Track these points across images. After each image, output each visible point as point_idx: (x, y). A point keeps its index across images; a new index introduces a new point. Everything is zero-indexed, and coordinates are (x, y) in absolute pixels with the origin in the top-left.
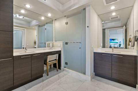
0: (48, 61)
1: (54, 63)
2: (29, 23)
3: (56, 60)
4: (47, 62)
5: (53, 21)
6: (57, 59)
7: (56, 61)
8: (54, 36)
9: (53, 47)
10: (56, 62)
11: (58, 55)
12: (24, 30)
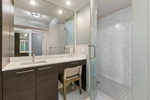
0: (65, 78)
1: (76, 80)
2: (48, 23)
3: (78, 74)
4: (64, 80)
5: (74, 15)
6: (81, 73)
7: (77, 76)
8: (75, 37)
9: (74, 52)
10: (78, 79)
11: (81, 67)
12: (44, 32)
